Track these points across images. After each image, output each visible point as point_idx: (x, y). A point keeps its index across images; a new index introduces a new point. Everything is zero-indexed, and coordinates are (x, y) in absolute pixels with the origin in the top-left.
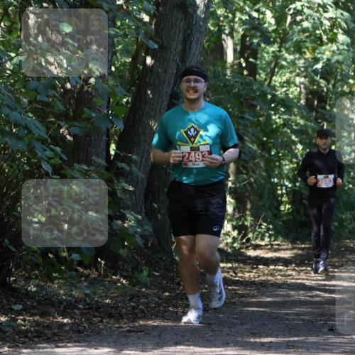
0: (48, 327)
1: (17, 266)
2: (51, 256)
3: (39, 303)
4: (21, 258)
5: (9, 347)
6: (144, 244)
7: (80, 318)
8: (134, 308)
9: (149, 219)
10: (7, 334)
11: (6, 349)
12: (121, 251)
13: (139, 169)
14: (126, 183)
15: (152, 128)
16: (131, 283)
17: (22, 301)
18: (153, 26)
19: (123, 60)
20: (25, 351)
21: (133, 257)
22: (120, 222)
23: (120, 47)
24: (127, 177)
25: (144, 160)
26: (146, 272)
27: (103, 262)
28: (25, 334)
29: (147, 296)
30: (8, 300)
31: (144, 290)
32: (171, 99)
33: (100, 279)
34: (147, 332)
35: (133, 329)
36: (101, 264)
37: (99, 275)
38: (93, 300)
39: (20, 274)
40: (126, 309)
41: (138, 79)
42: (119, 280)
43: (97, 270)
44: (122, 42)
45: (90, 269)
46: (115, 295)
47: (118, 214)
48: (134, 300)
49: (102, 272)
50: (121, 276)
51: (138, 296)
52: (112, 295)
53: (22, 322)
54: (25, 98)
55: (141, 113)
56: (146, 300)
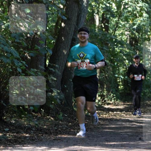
0: (20, 138)
1: (7, 112)
2: (21, 108)
3: (16, 128)
4: (8, 109)
5: (3, 146)
6: (61, 103)
7: (33, 134)
8: (56, 130)
9: (63, 92)
10: (2, 141)
11: (2, 147)
12: (51, 106)
13: (59, 71)
14: (53, 77)
15: (64, 53)
16: (55, 120)
17: (9, 127)
18: (65, 10)
19: (52, 24)
20: (10, 148)
21: (56, 108)
22: (50, 93)
23: (51, 19)
24: (53, 74)
25: (61, 67)
26: (61, 115)
27: (43, 110)
28: (10, 141)
29: (61, 125)
30: (3, 127)
31: (60, 122)
32: (72, 41)
33: (42, 117)
34: (62, 140)
35: (55, 139)
36: (42, 111)
37: (42, 116)
38: (39, 126)
39: (8, 115)
40: (53, 130)
41: (58, 32)
42: (50, 118)
43: (41, 114)
44: (51, 16)
45: (38, 113)
46: (48, 124)
47: (50, 90)
48: (56, 126)
49: (43, 114)
50: (51, 116)
51: (58, 125)
52: (47, 124)
53: (9, 136)
54: (10, 41)
55: (59, 47)
56: (61, 127)
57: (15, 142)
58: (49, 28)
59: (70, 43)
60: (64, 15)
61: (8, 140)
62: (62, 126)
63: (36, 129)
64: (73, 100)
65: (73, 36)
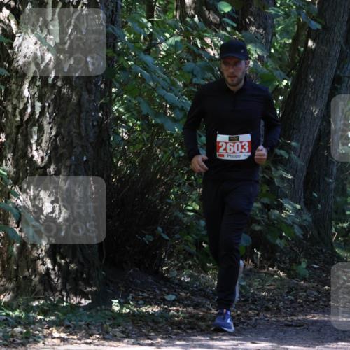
0: (203, 319)
1: (170, 256)
2: (204, 245)
3: (193, 294)
4: (174, 247)
5: (162, 338)
6: (303, 235)
7: (235, 310)
8: (292, 302)
9: (309, 210)
10: (160, 325)
11: (159, 340)
12: (278, 242)
13: (299, 156)
14: (284, 171)
15: (313, 114)
16: (289, 276)
17: (175, 291)
18: (316, 6)
19: (283, 41)
20: (178, 343)
21: (291, 248)
22: (277, 212)
23: (280, 27)
24: (286, 166)
25: (304, 147)
26: (304, 265)
27: (259, 253)
28: (178, 325)
29: (305, 289)
30: (160, 290)
31: (302, 283)
32: (333, 83)
33: (256, 270)
34: (305, 326)
35: (290, 323)
36: (258, 255)
37: (256, 267)
38: (249, 292)
39: (173, 263)
40: (284, 302)
41: (299, 62)
42: (276, 272)
43: (253, 261)
44: (282, 22)
45: (246, 261)
46: (272, 287)
47: (276, 203)
48: (291, 293)
49: (258, 263)
50: (279, 268)
51: (296, 290)
52: (269, 288)
53: (175, 313)
54: (180, 81)
55: (302, 98)
56: (305, 294)
57: (192, 329)
58: (275, 50)
59: (328, 87)
60: (314, 19)
61: (173, 324)
62: (305, 292)
63: (243, 299)
64: (334, 229)
65: (336, 71)
